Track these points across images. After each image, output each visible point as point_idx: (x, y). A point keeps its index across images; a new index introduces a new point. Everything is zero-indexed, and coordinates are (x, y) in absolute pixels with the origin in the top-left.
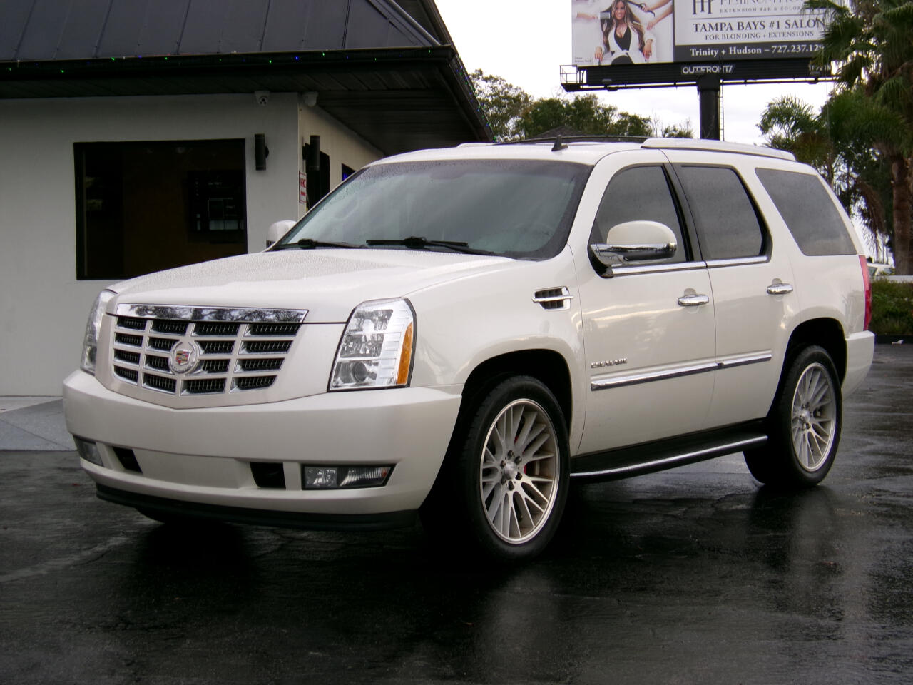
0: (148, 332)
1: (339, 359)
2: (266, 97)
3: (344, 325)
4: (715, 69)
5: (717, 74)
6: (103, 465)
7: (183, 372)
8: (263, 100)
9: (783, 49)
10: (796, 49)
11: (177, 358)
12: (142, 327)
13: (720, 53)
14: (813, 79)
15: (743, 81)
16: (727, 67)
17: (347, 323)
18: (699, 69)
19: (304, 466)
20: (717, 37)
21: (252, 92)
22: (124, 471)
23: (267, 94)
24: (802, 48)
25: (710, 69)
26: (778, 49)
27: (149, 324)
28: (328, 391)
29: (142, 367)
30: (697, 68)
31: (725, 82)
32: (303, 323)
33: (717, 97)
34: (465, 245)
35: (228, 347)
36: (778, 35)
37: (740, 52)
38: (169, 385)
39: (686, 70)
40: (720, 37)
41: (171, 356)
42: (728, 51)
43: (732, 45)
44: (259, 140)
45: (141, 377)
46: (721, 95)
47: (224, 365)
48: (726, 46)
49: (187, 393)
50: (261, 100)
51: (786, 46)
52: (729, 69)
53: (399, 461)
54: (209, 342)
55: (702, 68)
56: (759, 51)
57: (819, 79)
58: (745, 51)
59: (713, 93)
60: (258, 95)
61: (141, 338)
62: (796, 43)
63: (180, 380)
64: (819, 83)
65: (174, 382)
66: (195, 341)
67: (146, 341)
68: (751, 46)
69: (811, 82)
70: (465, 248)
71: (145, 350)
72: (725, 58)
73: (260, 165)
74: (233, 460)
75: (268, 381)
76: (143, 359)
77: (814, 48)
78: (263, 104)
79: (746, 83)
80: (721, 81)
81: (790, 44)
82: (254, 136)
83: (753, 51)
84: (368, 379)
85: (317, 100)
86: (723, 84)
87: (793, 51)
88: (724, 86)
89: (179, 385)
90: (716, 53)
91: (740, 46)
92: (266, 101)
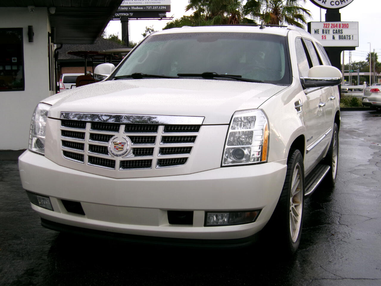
0: (88, 130)
1: (227, 147)
2: (33, 9)
3: (228, 126)
4: (127, 14)
5: (127, 16)
6: (53, 210)
7: (120, 155)
8: (32, 10)
9: (150, 8)
10: (155, 8)
11: (115, 147)
12: (84, 127)
13: (128, 9)
14: (160, 19)
15: (136, 19)
16: (131, 14)
17: (229, 124)
18: (121, 14)
19: (207, 212)
20: (127, 3)
21: (27, 6)
22: (67, 214)
23: (33, 7)
24: (157, 8)
25: (125, 14)
26: (148, 8)
27: (89, 125)
28: (222, 166)
29: (87, 152)
30: (120, 14)
31: (130, 19)
32: (202, 125)
33: (128, 24)
34: (241, 76)
35: (152, 140)
36: (148, 3)
37: (135, 8)
38: (111, 164)
39: (116, 15)
40: (129, 3)
41: (110, 145)
42: (131, 8)
43: (133, 6)
44: (30, 29)
45: (86, 158)
46: (129, 24)
47: (150, 151)
48: (130, 6)
49: (122, 169)
50: (31, 10)
51: (151, 7)
52: (132, 14)
53: (264, 207)
54: (136, 137)
55: (122, 14)
56: (142, 8)
57: (163, 18)
58: (137, 8)
59: (126, 23)
60: (30, 8)
61: (83, 134)
62: (155, 6)
63: (118, 160)
64: (162, 20)
65: (114, 162)
66: (127, 136)
67: (87, 136)
68: (139, 6)
69: (159, 20)
70: (239, 78)
71: (87, 141)
72: (130, 11)
73: (31, 40)
74: (159, 210)
75: (183, 161)
76: (87, 147)
77: (161, 8)
78: (32, 12)
79: (137, 19)
80: (129, 19)
81: (152, 6)
82: (28, 27)
83: (140, 8)
84: (244, 159)
85: (55, 11)
86: (129, 20)
87: (153, 8)
88: (130, 20)
89: (118, 164)
90: (127, 9)
91: (135, 6)
92: (33, 10)
